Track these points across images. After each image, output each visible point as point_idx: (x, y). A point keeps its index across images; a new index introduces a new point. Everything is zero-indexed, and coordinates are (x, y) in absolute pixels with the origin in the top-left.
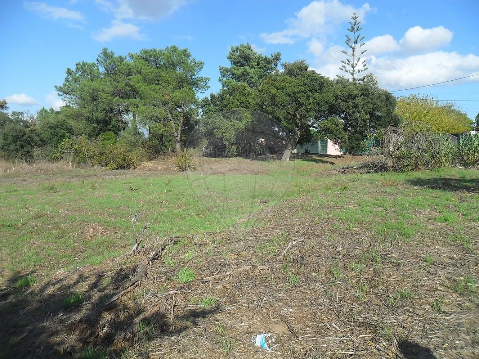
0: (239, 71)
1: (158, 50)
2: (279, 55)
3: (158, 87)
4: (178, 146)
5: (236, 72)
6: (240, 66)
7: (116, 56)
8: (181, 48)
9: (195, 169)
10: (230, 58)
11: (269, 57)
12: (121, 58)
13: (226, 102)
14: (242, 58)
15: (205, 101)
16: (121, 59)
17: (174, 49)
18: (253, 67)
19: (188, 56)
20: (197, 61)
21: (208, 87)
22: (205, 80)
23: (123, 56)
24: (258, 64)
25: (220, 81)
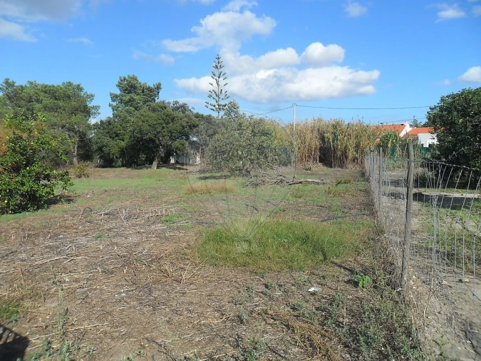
0: (127, 98)
1: (55, 85)
2: (160, 84)
3: (56, 114)
4: (75, 160)
5: (124, 98)
6: (128, 93)
7: (17, 84)
8: (75, 83)
9: (88, 176)
10: (118, 86)
11: (152, 86)
12: (22, 86)
13: (112, 127)
14: (129, 87)
15: (96, 126)
16: (22, 88)
17: (70, 84)
18: (138, 94)
19: (81, 89)
20: (89, 93)
21: (99, 113)
22: (96, 108)
23: (24, 85)
24: (143, 92)
25: (110, 105)
